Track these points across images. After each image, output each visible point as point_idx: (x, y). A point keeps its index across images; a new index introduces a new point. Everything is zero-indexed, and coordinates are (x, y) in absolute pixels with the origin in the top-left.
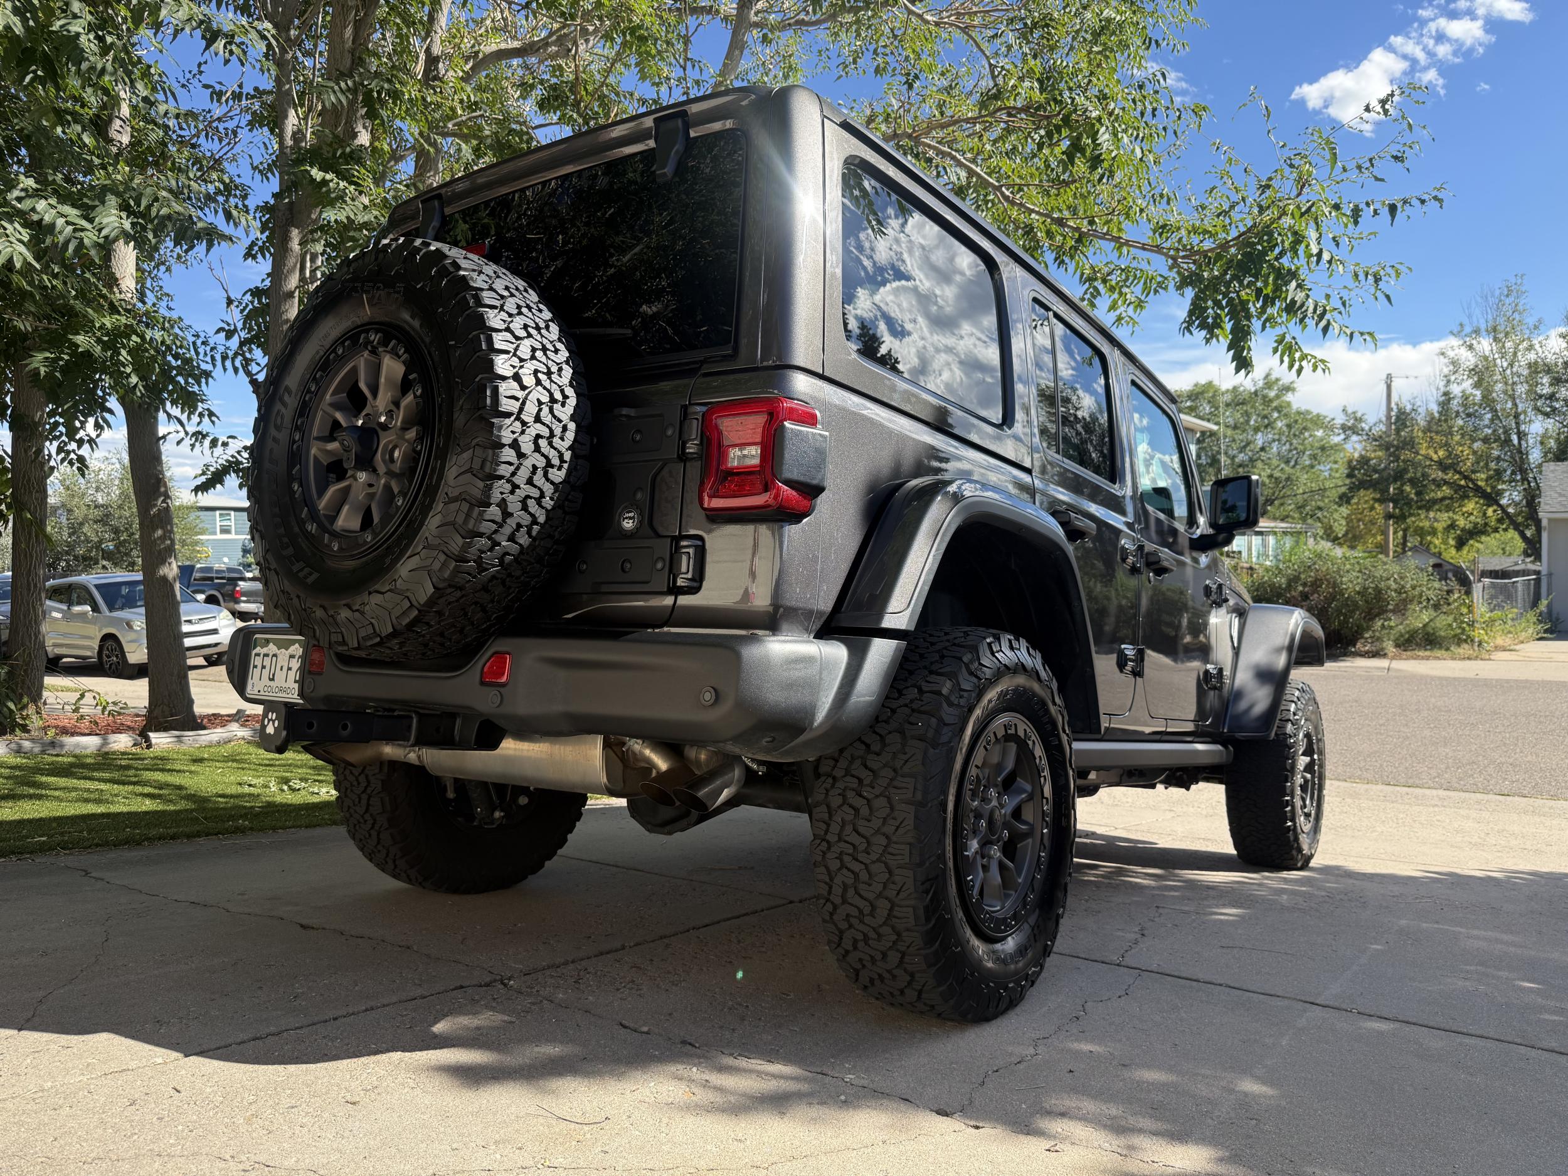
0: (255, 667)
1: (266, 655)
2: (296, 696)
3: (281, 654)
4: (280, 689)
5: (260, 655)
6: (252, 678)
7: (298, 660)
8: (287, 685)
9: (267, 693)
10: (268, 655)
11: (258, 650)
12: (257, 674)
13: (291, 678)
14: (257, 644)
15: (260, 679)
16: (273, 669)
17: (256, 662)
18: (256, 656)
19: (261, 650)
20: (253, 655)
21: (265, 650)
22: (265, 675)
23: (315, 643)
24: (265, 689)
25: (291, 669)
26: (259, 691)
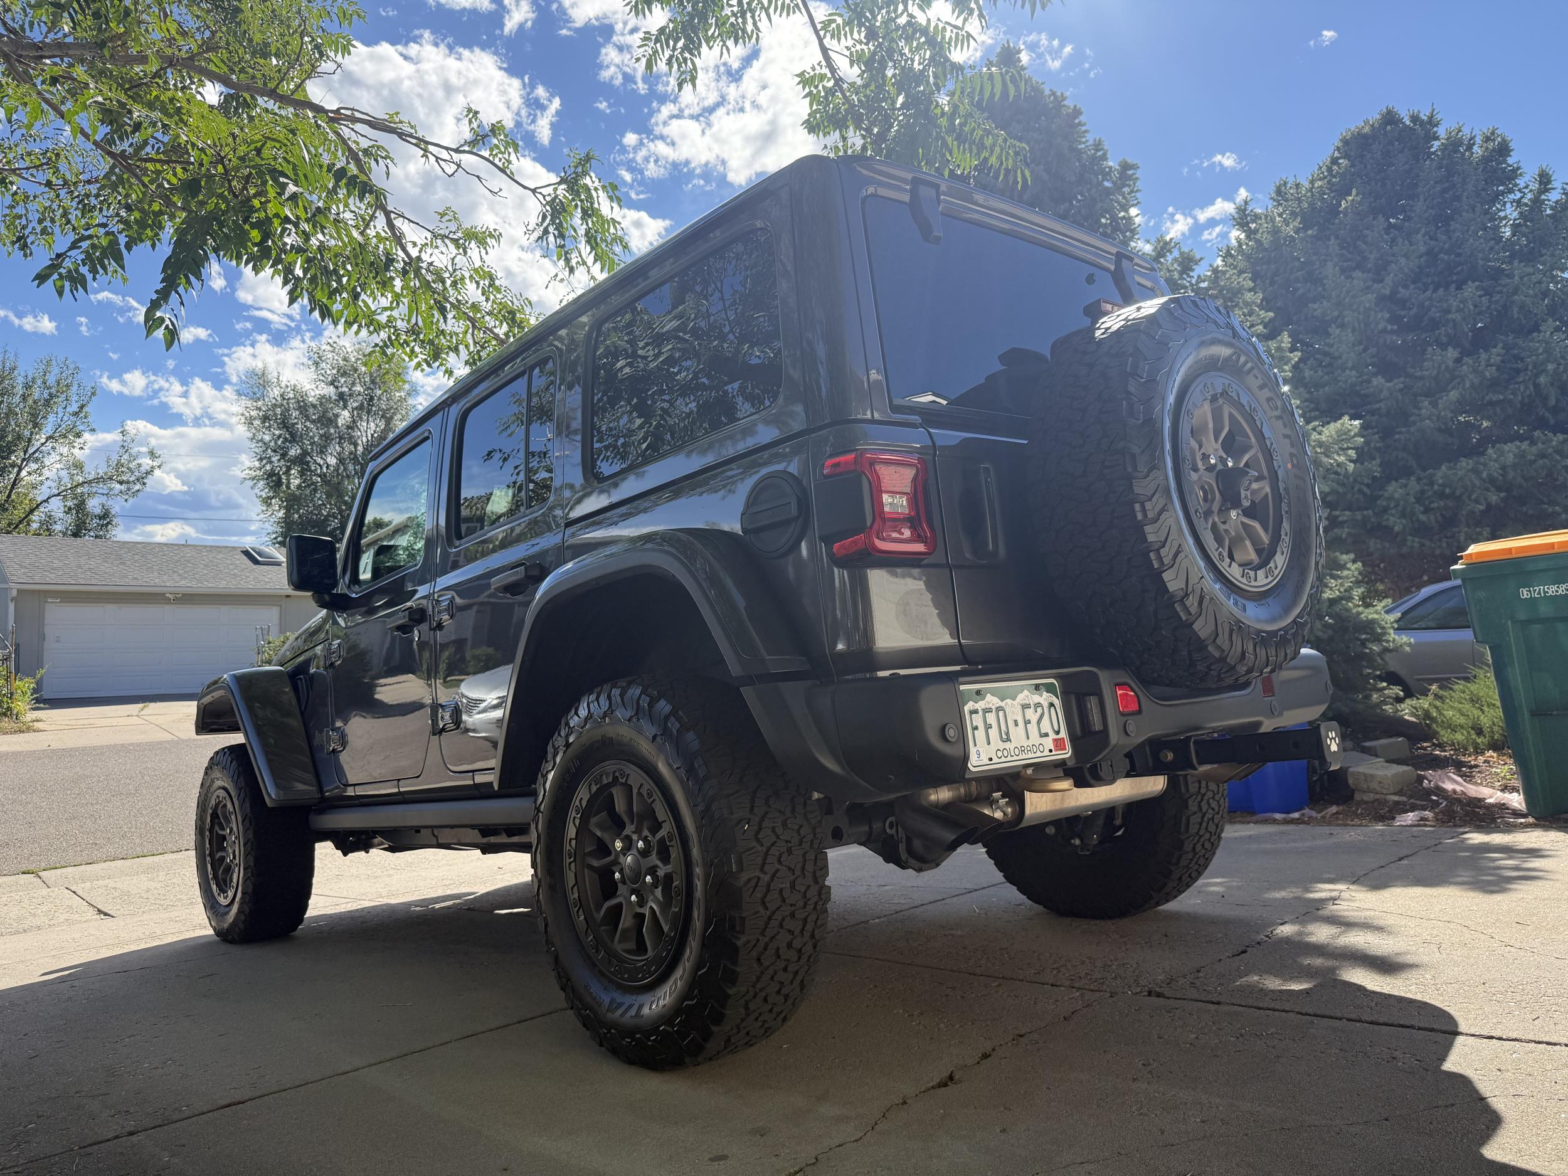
0: (976, 728)
1: (987, 711)
2: (1047, 753)
3: (1008, 705)
4: (1022, 750)
5: (977, 712)
6: (975, 744)
7: (1035, 711)
8: (1030, 743)
9: (1004, 759)
10: (991, 711)
11: (971, 705)
12: (981, 737)
13: (1033, 732)
14: (966, 698)
15: (988, 743)
16: (1003, 727)
17: (975, 724)
18: (971, 713)
19: (976, 706)
20: (966, 712)
21: (983, 704)
22: (994, 736)
23: (1117, 680)
24: (999, 754)
25: (1029, 722)
26: (991, 760)
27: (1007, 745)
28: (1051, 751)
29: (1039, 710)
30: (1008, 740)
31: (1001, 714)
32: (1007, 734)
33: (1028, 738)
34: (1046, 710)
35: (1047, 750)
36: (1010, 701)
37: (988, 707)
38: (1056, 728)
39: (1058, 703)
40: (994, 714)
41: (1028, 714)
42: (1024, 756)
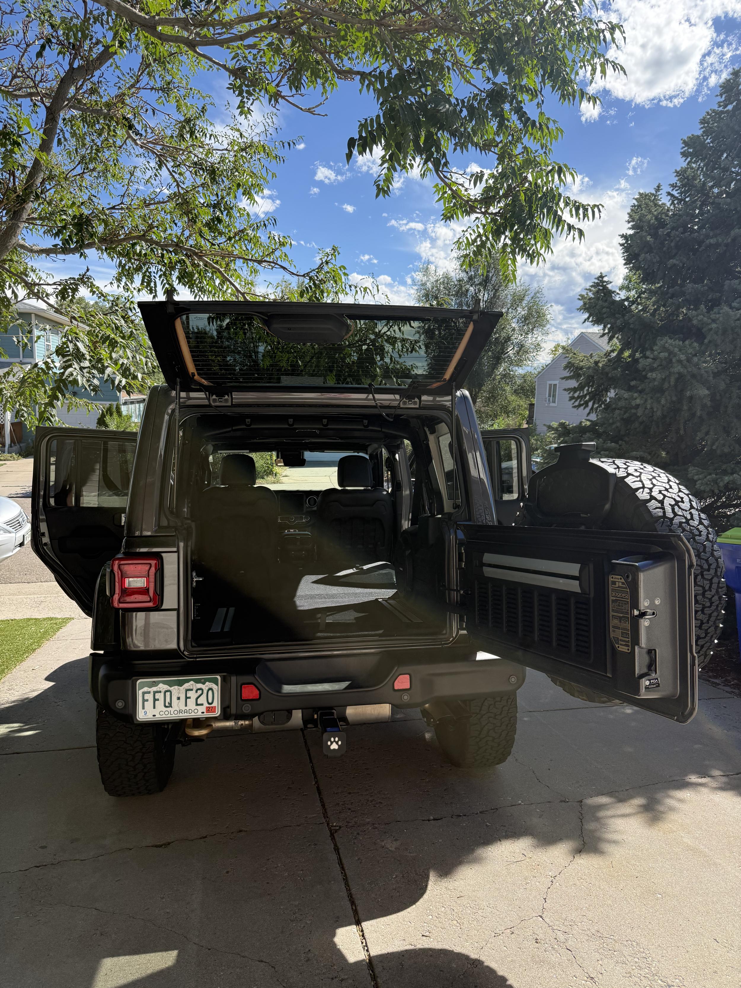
0: (146, 701)
1: (157, 692)
2: (200, 714)
3: (175, 689)
4: (180, 711)
5: (149, 692)
6: (143, 708)
7: (196, 692)
8: (187, 708)
9: (164, 716)
10: (160, 692)
11: (146, 689)
12: (149, 705)
13: (191, 703)
14: (143, 686)
15: (154, 707)
16: (168, 700)
17: (146, 698)
18: (144, 693)
19: (149, 690)
20: (140, 693)
21: (155, 689)
22: (160, 704)
23: (245, 681)
24: (161, 713)
25: (190, 698)
26: (154, 716)
27: (169, 709)
28: (202, 713)
29: (200, 692)
30: (170, 705)
31: (168, 694)
32: (170, 703)
33: (186, 705)
34: (205, 692)
35: (200, 712)
36: (176, 687)
37: (158, 690)
38: (210, 701)
39: (216, 688)
40: (162, 694)
41: (189, 694)
42: (181, 715)
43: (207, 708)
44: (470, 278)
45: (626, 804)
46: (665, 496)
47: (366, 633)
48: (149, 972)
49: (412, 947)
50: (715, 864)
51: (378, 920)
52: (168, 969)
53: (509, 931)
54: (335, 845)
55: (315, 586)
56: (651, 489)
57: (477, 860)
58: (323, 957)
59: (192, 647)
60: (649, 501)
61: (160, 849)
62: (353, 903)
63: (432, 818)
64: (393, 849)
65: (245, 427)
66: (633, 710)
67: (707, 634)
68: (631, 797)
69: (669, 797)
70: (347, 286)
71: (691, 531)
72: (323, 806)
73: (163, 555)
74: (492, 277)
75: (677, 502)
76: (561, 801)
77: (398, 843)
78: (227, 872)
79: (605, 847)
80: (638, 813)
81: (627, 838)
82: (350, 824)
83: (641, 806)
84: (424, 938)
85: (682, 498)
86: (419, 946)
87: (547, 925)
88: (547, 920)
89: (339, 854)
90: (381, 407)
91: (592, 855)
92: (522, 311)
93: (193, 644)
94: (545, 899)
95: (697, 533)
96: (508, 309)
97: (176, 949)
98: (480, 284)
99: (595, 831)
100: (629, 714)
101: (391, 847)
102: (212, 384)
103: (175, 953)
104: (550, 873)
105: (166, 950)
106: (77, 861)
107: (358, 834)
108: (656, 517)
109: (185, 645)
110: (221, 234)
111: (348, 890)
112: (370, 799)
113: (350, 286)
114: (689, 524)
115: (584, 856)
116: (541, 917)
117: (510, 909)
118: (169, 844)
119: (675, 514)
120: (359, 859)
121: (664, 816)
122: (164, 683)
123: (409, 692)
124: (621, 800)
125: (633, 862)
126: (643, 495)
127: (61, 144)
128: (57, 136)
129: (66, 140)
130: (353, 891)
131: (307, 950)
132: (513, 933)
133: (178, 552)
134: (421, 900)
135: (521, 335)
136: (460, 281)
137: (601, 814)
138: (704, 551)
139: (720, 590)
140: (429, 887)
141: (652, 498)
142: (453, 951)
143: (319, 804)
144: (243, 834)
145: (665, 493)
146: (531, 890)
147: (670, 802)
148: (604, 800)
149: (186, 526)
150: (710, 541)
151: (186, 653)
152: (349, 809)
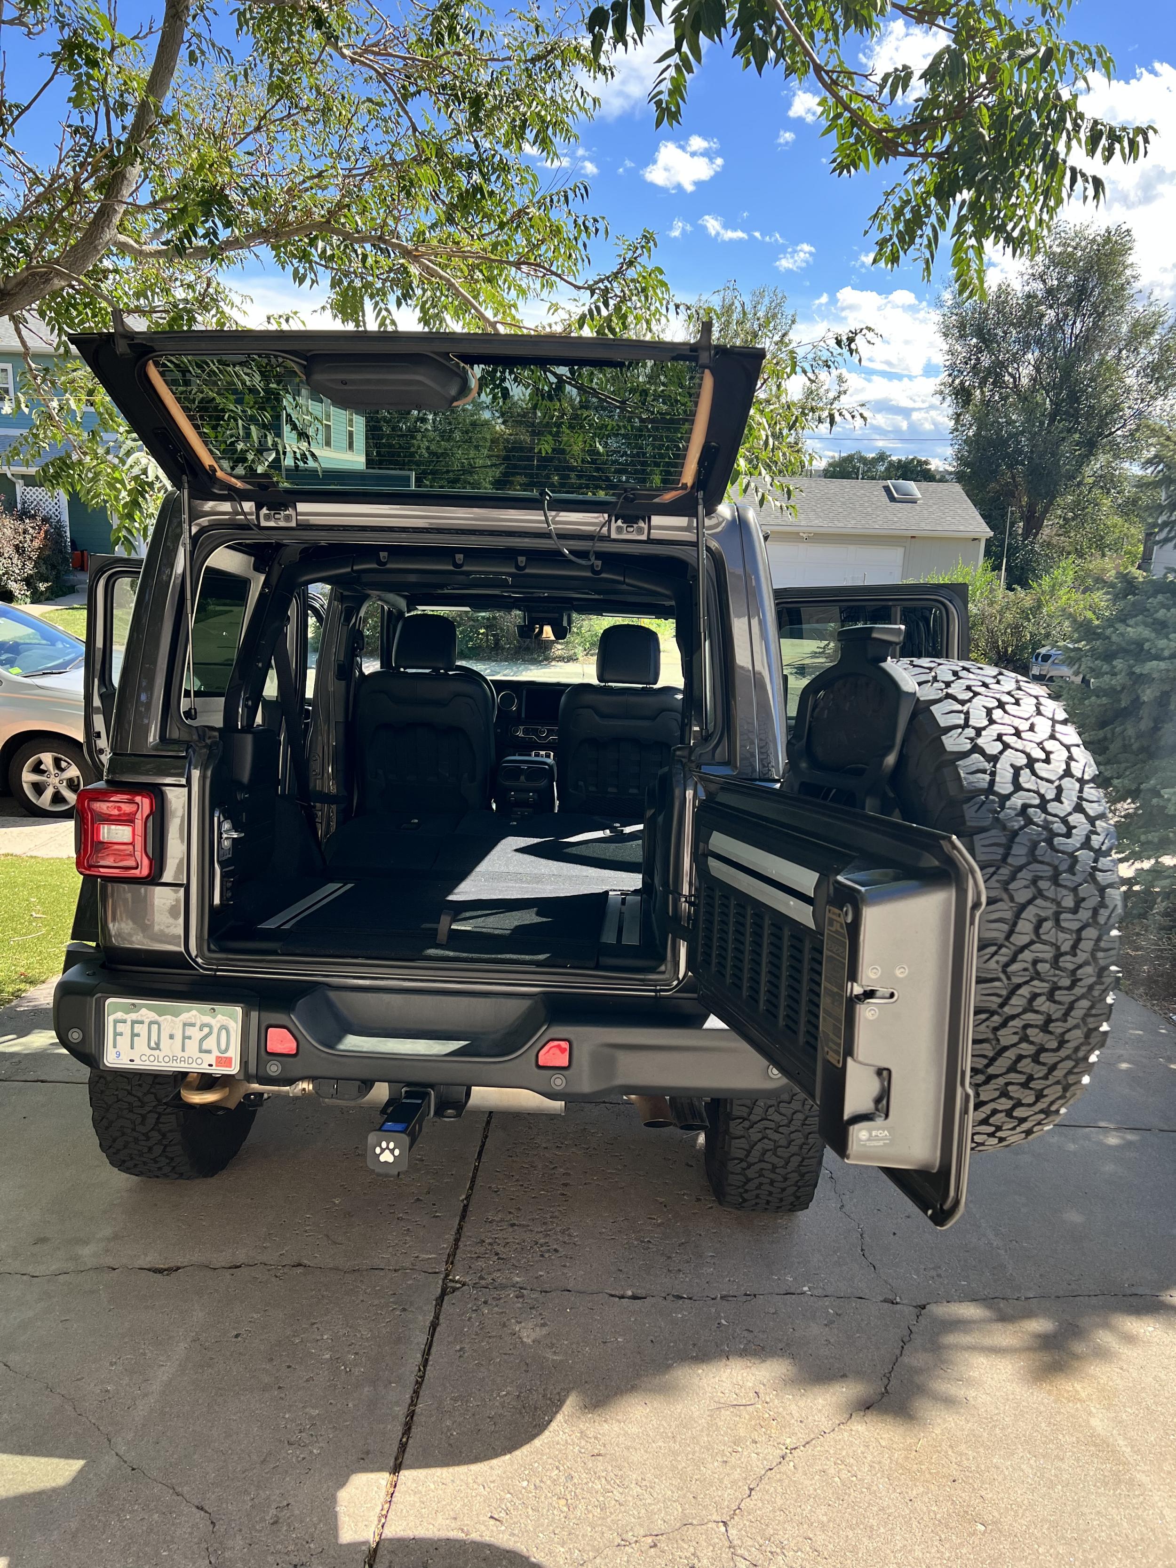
0: (119, 1034)
1: (137, 1022)
2: (205, 1065)
3: (166, 1020)
4: (174, 1058)
5: (124, 1022)
6: (115, 1047)
7: (201, 1030)
8: (186, 1055)
9: (147, 1063)
10: (142, 1022)
11: (119, 1015)
12: (124, 1042)
13: (192, 1047)
14: (117, 1008)
15: (132, 1048)
16: (154, 1038)
17: (118, 1030)
18: (116, 1022)
19: (125, 1016)
20: (110, 1020)
21: (134, 1016)
22: (141, 1043)
23: (273, 1022)
24: (144, 1058)
25: (190, 1038)
26: (132, 1061)
27: (156, 1052)
28: (210, 1065)
29: (206, 1030)
30: (158, 1047)
31: (155, 1027)
32: (158, 1044)
33: (183, 1050)
34: (215, 1031)
35: (204, 1064)
36: (169, 1017)
37: (140, 1019)
38: (223, 1047)
39: (235, 1027)
40: (146, 1026)
41: (190, 1031)
42: (175, 1064)
43: (218, 1058)
44: (1050, 291)
45: (1010, 1327)
46: (1006, 746)
47: (514, 957)
48: (22, 1490)
49: (461, 1536)
50: (1131, 1482)
51: (432, 1471)
52: (55, 1491)
53: (649, 1540)
54: (437, 1317)
55: (518, 854)
56: (979, 731)
57: (666, 1390)
58: (301, 1522)
59: (209, 950)
60: (965, 755)
61: (158, 1276)
62: (407, 1429)
63: (629, 1293)
64: (529, 1341)
65: (375, 566)
66: (1123, 1138)
67: (1062, 1043)
68: (1029, 1315)
69: (1107, 1325)
70: (672, 307)
71: (1046, 826)
72: (457, 1240)
73: (167, 789)
74: (1093, 290)
75: (1031, 762)
76: (885, 1301)
77: (545, 1331)
78: (237, 1336)
79: (925, 1408)
80: (1029, 1349)
81: (975, 1398)
82: (483, 1282)
83: (1039, 1336)
84: (492, 1522)
85: (1048, 753)
86: (475, 1536)
87: (727, 1544)
88: (733, 1532)
89: (432, 1337)
90: (562, 536)
91: (889, 1419)
92: (1147, 354)
93: (212, 947)
94: (751, 1490)
95: (1063, 829)
96: (1120, 351)
97: (83, 1458)
98: (1069, 303)
99: (919, 1371)
100: (1110, 1147)
101: (528, 1336)
102: (249, 487)
103: (77, 1465)
104: (788, 1441)
105: (67, 1457)
106: (25, 1277)
107: (485, 1302)
108: (971, 791)
109: (199, 947)
110: (488, 217)
111: (413, 1403)
112: (542, 1241)
113: (677, 307)
114: (1045, 810)
115: (870, 1417)
116: (725, 1523)
117: (676, 1495)
118: (178, 1268)
119: (1018, 787)
120: (461, 1349)
121: (1076, 1364)
122: (149, 1008)
123: (565, 1073)
124: (1004, 1318)
125: (962, 1447)
126: (954, 742)
127: (196, 61)
128: (184, 46)
129: (203, 53)
130: (420, 1407)
131: (285, 1503)
132: (655, 1545)
133: (189, 784)
134: (525, 1449)
135: (1142, 400)
136: (1029, 296)
137: (951, 1339)
138: (1071, 870)
139: (1100, 955)
140: (554, 1425)
141: (976, 749)
142: (527, 1558)
143: (450, 1237)
144: (300, 1270)
145: (1011, 740)
146: (734, 1468)
147: (1104, 1338)
148: (970, 1311)
149: (209, 741)
150: (1091, 849)
151: (199, 960)
152: (497, 1254)
